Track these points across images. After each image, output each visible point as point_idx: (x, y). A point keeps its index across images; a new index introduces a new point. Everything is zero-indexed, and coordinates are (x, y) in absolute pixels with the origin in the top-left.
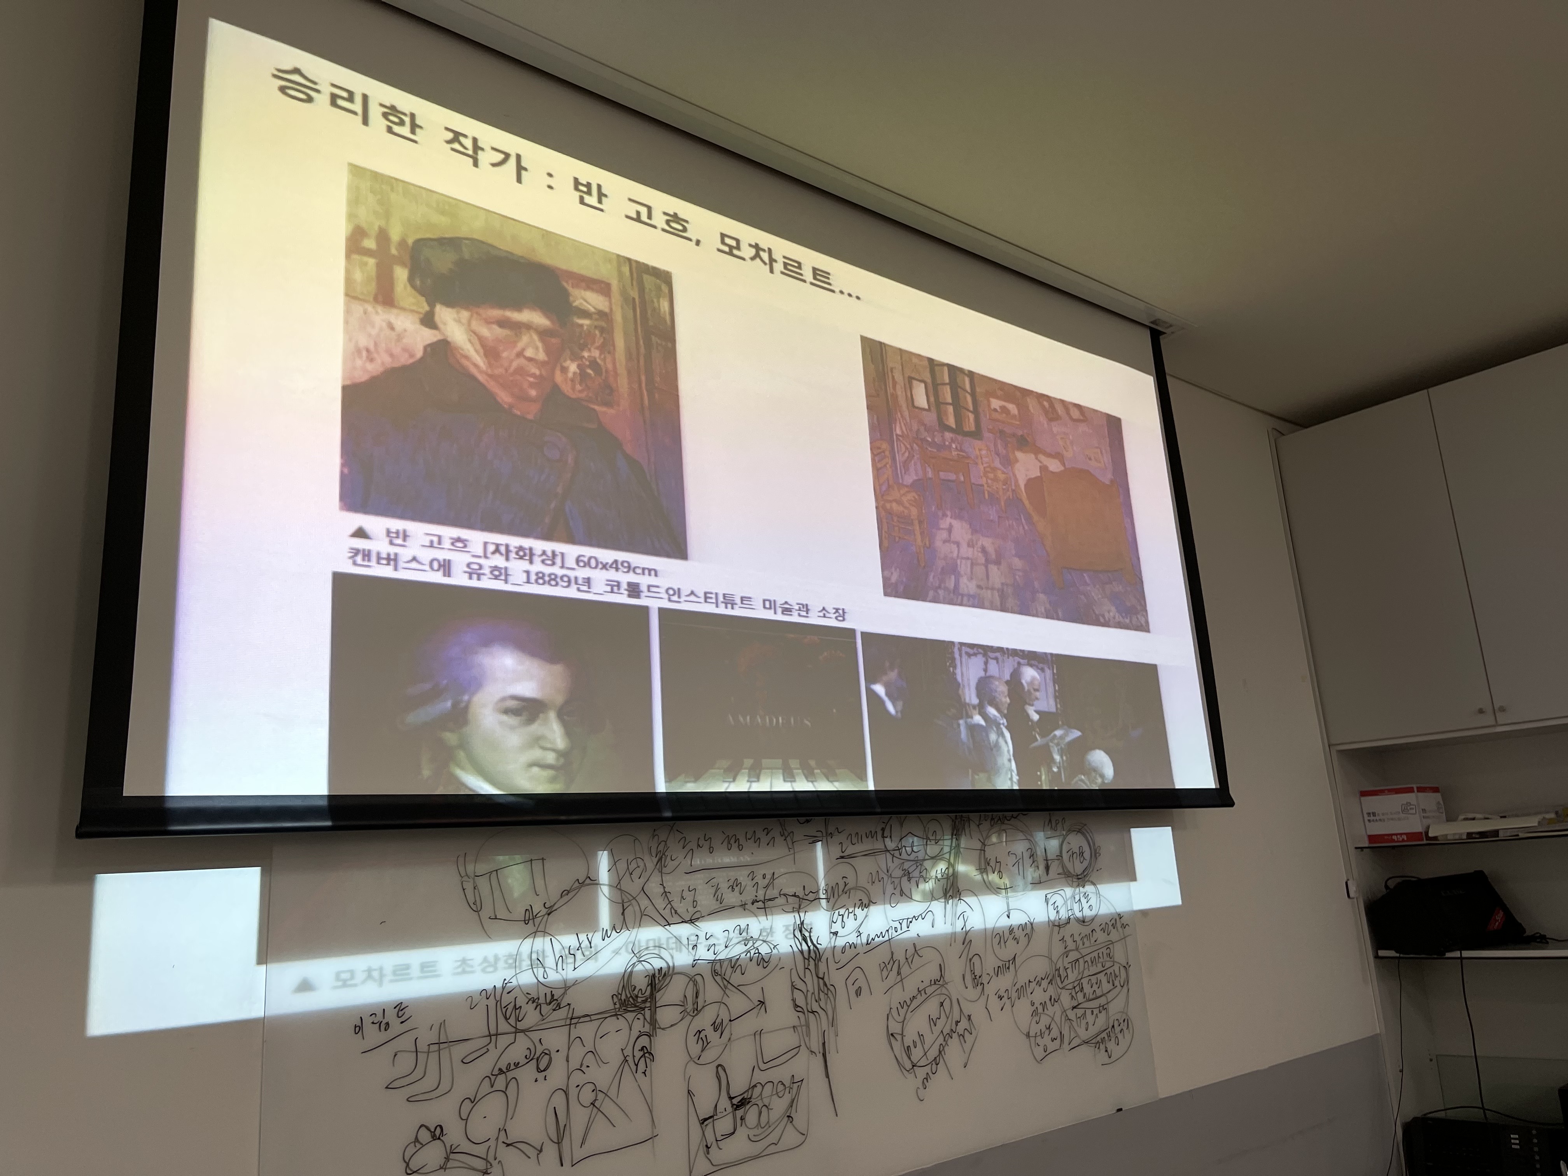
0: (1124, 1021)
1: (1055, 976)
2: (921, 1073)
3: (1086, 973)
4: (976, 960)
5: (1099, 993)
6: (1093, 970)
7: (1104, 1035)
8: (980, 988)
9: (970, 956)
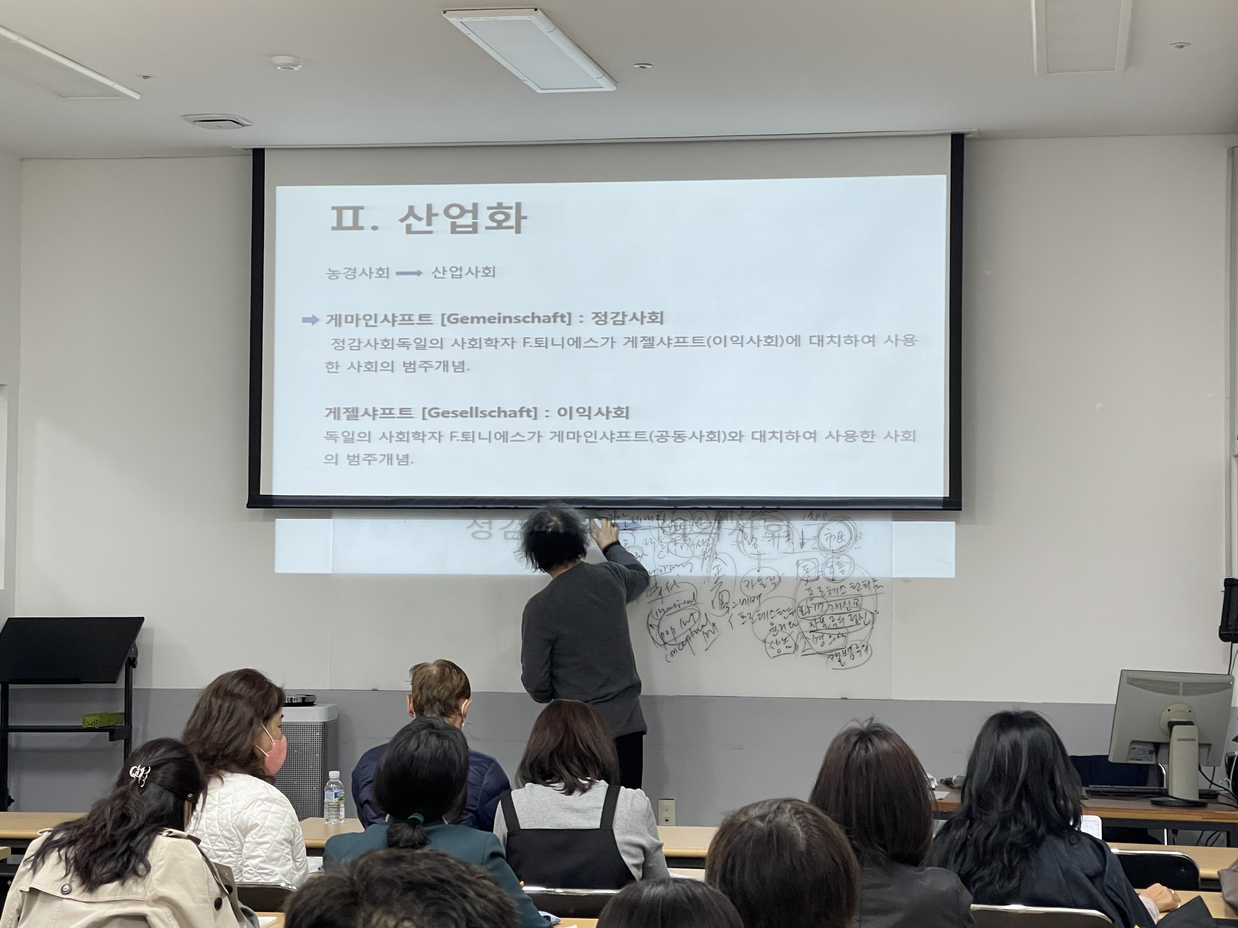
0: (863, 646)
1: (798, 611)
2: (670, 648)
3: (830, 612)
4: (725, 594)
5: (839, 625)
6: (838, 611)
7: (840, 651)
8: (726, 609)
9: (720, 590)
